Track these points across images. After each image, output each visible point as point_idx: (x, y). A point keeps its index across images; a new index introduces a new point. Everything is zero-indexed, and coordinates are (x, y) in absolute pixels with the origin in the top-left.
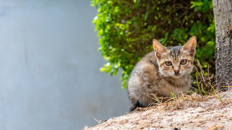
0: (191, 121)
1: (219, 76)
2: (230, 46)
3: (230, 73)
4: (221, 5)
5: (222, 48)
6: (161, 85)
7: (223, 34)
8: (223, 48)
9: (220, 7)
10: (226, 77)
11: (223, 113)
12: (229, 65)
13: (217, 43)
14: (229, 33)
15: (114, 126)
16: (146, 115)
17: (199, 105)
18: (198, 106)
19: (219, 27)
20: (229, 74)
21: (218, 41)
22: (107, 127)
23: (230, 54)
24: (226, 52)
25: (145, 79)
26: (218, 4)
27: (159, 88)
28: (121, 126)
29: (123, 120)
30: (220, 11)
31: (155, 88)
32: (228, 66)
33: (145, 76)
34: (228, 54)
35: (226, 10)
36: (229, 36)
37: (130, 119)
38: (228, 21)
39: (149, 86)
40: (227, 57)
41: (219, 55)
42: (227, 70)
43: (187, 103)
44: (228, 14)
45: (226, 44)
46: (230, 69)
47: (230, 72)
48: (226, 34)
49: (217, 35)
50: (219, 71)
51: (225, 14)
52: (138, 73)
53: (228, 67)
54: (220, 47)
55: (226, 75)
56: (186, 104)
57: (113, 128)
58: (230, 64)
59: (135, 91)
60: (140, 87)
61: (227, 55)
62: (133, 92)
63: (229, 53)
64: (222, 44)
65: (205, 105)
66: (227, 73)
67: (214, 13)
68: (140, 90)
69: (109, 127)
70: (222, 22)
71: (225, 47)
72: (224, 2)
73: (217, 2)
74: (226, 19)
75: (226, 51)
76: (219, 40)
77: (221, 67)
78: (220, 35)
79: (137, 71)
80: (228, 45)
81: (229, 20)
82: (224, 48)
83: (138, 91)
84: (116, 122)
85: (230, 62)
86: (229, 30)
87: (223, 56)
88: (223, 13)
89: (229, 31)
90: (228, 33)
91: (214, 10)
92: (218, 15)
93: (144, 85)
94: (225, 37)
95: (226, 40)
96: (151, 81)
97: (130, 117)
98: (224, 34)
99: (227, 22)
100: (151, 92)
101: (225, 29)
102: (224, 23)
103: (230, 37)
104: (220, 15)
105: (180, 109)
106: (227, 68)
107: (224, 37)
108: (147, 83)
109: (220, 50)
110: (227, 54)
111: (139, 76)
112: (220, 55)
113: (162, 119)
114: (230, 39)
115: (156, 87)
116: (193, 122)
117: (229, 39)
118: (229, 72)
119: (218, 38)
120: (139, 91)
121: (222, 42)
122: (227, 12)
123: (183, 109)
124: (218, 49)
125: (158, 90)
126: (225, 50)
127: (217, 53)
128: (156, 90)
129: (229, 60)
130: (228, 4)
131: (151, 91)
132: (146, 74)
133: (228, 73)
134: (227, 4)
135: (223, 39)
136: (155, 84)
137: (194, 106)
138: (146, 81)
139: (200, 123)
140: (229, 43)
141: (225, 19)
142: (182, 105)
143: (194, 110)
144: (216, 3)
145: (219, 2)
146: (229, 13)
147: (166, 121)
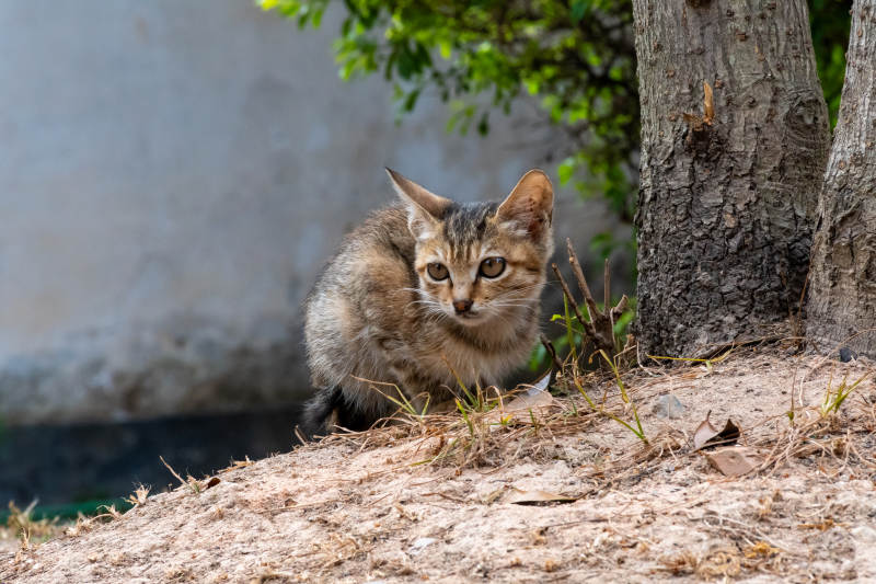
0: (514, 560)
1: (646, 297)
2: (693, 188)
3: (689, 296)
4: (663, 27)
5: (663, 194)
6: (427, 341)
7: (669, 140)
8: (666, 195)
9: (658, 34)
10: (671, 309)
11: (637, 527)
12: (687, 263)
13: (645, 171)
14: (688, 137)
15: (241, 523)
16: (361, 481)
17: (559, 452)
18: (556, 458)
19: (653, 111)
20: (685, 299)
21: (649, 164)
22: (214, 520)
23: (689, 220)
24: (674, 212)
25: (369, 313)
26: (651, 22)
27: (419, 353)
28: (266, 523)
29: (276, 495)
30: (659, 48)
31: (404, 351)
32: (683, 268)
33: (369, 304)
34: (685, 219)
35: (682, 46)
36: (691, 152)
37: (300, 491)
38: (686, 90)
39: (381, 341)
40: (678, 229)
41: (649, 215)
42: (678, 283)
43: (516, 440)
44: (690, 62)
45: (679, 180)
46: (688, 278)
47: (687, 290)
48: (679, 142)
49: (647, 140)
50: (651, 279)
51: (677, 62)
52: (342, 287)
53: (682, 272)
54: (654, 187)
55: (673, 299)
56: (512, 444)
57: (235, 530)
58: (689, 258)
59: (328, 352)
60: (349, 341)
61: (680, 222)
62: (323, 353)
63: (688, 215)
64: (661, 179)
65: (581, 454)
66: (676, 293)
67: (639, 54)
68: (348, 351)
69: (219, 523)
70: (666, 92)
71: (673, 193)
72: (675, 15)
73: (651, 15)
74: (681, 84)
75: (676, 206)
76: (653, 162)
77: (657, 266)
78: (657, 141)
79: (339, 279)
80: (683, 183)
81: (690, 86)
82: (669, 193)
83: (340, 352)
84: (246, 504)
85: (689, 253)
86: (688, 126)
87: (665, 225)
88: (672, 57)
89: (690, 131)
90: (684, 137)
91: (636, 42)
92: (653, 64)
93: (365, 333)
94: (673, 153)
95: (679, 164)
96: (390, 325)
97: (301, 483)
98: (672, 141)
99: (685, 94)
100: (390, 362)
101: (675, 121)
102: (671, 97)
103: (694, 154)
104: (658, 65)
105: (489, 465)
106: (677, 273)
107: (670, 150)
108: (376, 329)
109: (654, 199)
110: (678, 217)
111: (347, 296)
112: (653, 219)
113: (416, 520)
114: (692, 163)
115: (406, 347)
116: (523, 563)
117: (690, 160)
118: (683, 290)
119: (648, 152)
120: (343, 354)
121: (663, 170)
122: (683, 58)
123: (498, 464)
124: (649, 194)
125: (415, 360)
126: (674, 202)
127: (645, 208)
128: (405, 357)
129: (686, 243)
130: (689, 23)
131: (389, 358)
132: (373, 298)
133: (680, 294)
134: (685, 25)
135: (668, 161)
136: (405, 334)
137: (539, 457)
138: (371, 321)
139: (549, 571)
140: (690, 177)
141: (677, 81)
142: (495, 449)
143: (539, 474)
144: (646, 16)
145: (657, 14)
146: (694, 61)
147: (428, 536)
